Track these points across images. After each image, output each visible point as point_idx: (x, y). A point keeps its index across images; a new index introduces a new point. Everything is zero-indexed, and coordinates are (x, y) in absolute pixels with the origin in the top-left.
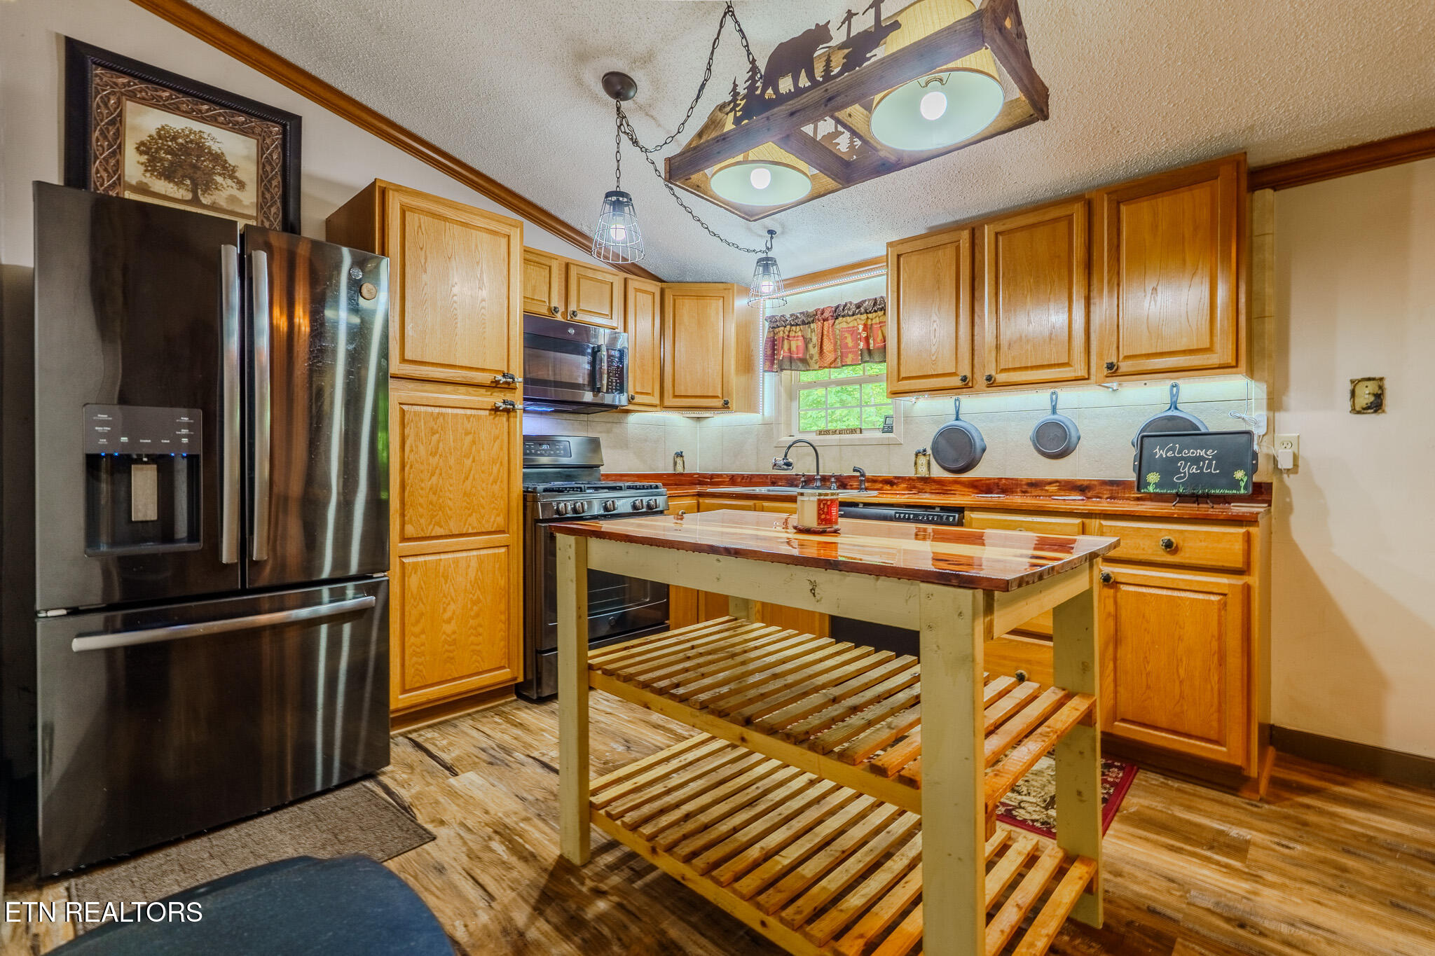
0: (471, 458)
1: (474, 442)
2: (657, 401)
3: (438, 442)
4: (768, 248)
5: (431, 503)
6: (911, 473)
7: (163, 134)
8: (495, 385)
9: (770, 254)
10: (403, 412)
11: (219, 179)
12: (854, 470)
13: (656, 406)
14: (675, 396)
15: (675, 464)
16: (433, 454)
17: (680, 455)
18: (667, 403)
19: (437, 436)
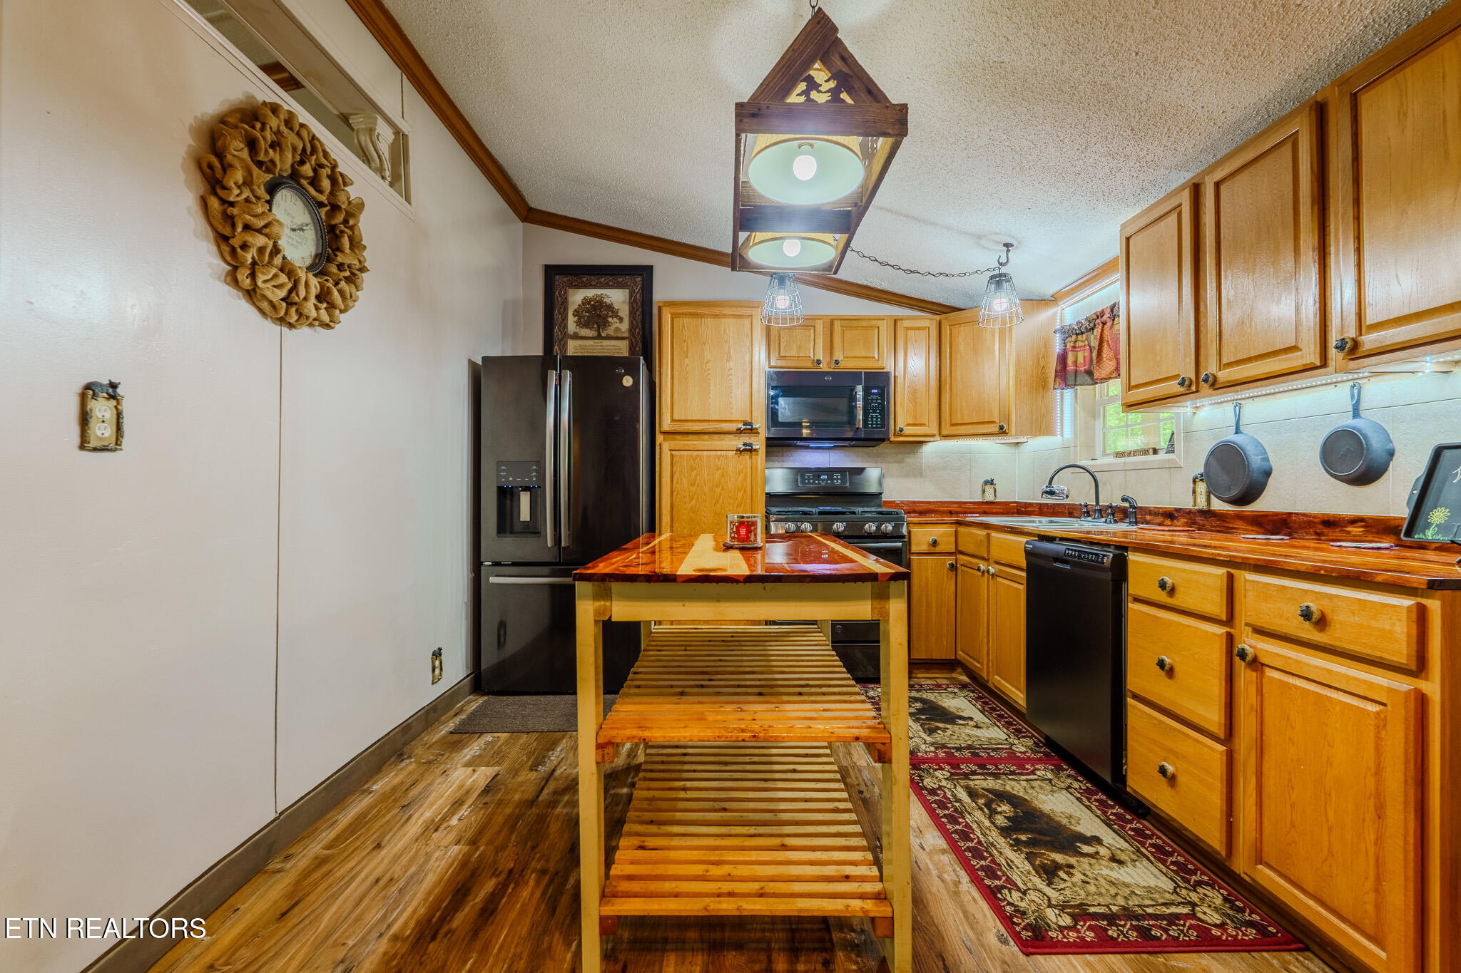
0: (720, 488)
1: (723, 476)
2: (935, 431)
3: (696, 476)
4: (1001, 264)
5: (691, 519)
6: (1187, 504)
7: (586, 301)
8: (739, 432)
9: (1004, 270)
10: (672, 456)
11: (610, 319)
12: (1124, 500)
13: (934, 436)
14: (953, 425)
15: (984, 491)
16: (692, 485)
17: (991, 482)
18: (944, 432)
19: (694, 472)
